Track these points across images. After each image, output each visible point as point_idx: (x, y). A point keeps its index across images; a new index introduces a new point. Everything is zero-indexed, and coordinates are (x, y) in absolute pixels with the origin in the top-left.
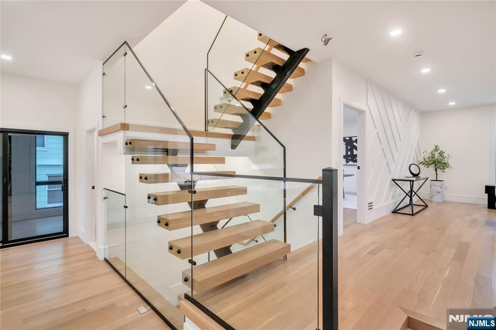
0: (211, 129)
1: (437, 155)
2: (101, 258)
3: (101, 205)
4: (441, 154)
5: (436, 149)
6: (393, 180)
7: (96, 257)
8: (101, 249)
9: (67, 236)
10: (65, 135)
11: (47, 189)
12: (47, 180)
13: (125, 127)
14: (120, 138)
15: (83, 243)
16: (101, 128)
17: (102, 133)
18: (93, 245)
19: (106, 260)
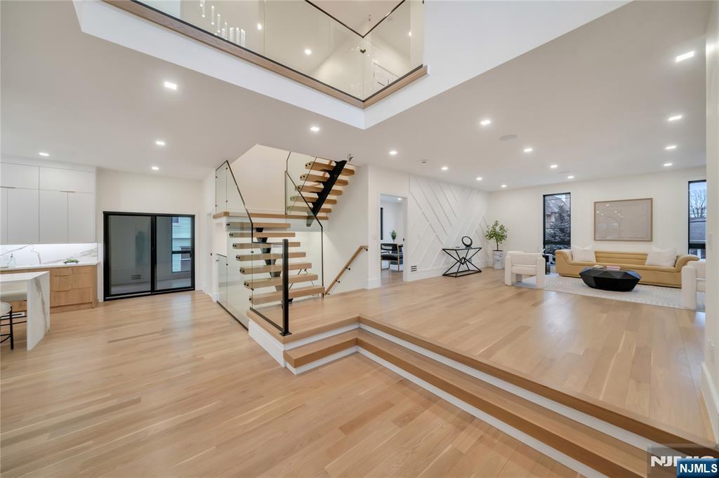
0: (289, 213)
1: (498, 229)
2: (215, 300)
3: (215, 266)
4: (502, 228)
5: (496, 224)
6: (444, 250)
7: (212, 301)
8: (215, 294)
9: (194, 289)
10: (193, 217)
11: (180, 259)
12: (180, 250)
13: (226, 214)
14: (224, 220)
15: (204, 293)
16: (214, 213)
17: (215, 217)
18: (210, 294)
19: (218, 302)
